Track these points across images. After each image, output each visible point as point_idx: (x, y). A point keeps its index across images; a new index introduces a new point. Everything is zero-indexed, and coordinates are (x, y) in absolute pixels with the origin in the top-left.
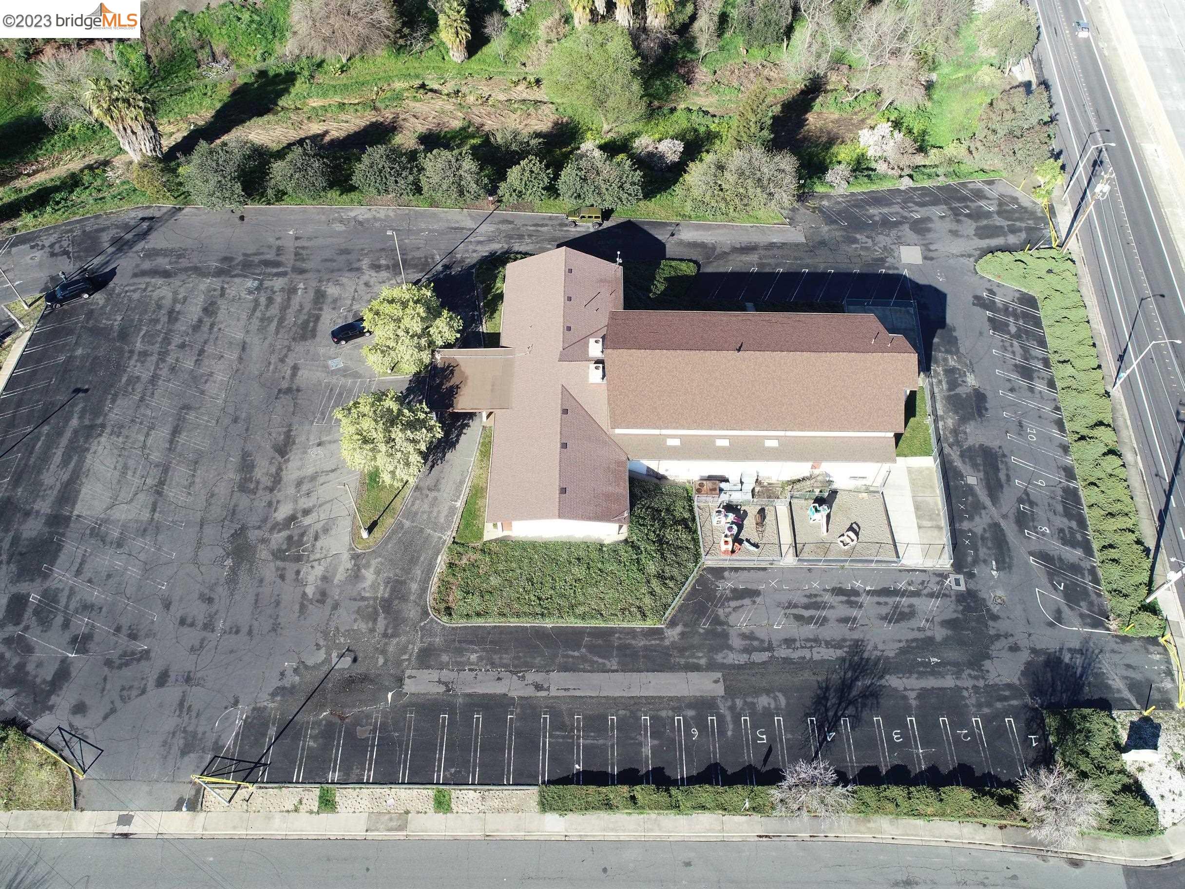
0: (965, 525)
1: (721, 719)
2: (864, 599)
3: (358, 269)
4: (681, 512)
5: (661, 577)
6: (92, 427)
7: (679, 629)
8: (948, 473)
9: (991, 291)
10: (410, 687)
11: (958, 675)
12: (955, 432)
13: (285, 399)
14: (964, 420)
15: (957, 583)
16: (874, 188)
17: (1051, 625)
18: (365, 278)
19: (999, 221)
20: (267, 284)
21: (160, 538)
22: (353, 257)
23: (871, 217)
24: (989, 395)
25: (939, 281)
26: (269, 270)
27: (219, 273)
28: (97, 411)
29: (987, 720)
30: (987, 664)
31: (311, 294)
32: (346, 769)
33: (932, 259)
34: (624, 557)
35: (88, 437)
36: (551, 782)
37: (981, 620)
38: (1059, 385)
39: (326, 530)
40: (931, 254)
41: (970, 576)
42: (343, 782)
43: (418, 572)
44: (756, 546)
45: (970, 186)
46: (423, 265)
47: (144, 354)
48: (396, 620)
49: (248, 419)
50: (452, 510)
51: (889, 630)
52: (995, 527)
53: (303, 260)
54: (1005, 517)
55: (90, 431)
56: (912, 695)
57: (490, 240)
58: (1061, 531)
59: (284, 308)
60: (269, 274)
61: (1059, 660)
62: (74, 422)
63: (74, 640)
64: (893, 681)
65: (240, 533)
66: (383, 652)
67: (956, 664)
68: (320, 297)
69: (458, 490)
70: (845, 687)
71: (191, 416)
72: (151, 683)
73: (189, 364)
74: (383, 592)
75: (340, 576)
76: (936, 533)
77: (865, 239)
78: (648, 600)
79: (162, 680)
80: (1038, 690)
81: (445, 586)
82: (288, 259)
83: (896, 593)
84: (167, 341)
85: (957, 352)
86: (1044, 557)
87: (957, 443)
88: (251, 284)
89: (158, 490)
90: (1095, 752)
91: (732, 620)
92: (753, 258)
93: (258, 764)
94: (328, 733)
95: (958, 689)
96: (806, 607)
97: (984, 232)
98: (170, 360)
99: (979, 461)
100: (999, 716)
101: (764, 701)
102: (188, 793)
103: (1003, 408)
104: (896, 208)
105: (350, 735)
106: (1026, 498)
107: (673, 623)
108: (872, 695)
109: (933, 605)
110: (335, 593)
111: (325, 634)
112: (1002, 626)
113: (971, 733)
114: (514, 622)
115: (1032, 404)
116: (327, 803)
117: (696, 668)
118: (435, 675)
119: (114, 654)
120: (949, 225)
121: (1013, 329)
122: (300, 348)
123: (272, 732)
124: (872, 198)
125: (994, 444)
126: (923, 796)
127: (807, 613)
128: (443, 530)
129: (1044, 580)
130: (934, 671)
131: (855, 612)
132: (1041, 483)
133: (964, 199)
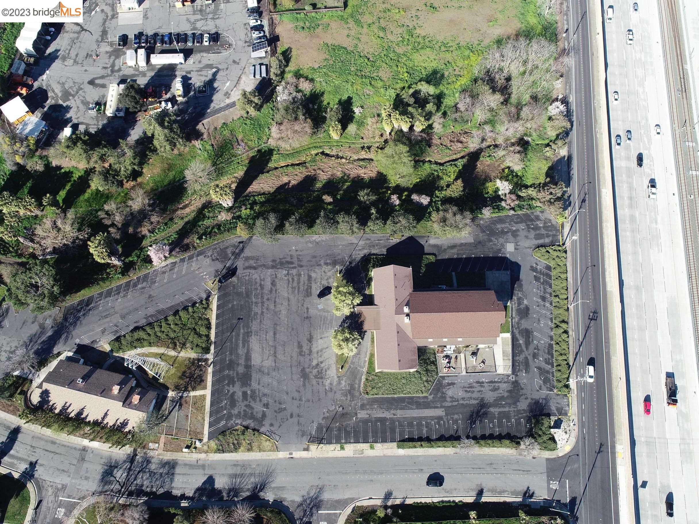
0: (517, 358)
1: (444, 422)
2: (486, 385)
3: (320, 265)
4: (432, 359)
5: (427, 381)
6: (248, 333)
7: (432, 396)
8: (514, 339)
9: (537, 264)
10: (359, 416)
11: (510, 407)
12: (518, 323)
13: (307, 321)
14: (521, 319)
15: (512, 378)
16: (500, 214)
17: (538, 391)
18: (323, 269)
19: (543, 232)
20: (290, 272)
21: (280, 372)
22: (318, 259)
23: (498, 229)
24: (531, 308)
25: (518, 259)
26: (290, 266)
27: (273, 267)
28: (248, 327)
29: (516, 420)
30: (518, 403)
31: (306, 277)
32: (346, 439)
33: (517, 249)
34: (416, 376)
35: (248, 336)
36: (400, 441)
37: (518, 390)
38: (554, 304)
39: (328, 369)
40: (517, 247)
41: (517, 375)
42: (346, 443)
43: (357, 381)
44: (454, 368)
45: (535, 214)
46: (341, 262)
47: (256, 303)
48: (353, 396)
49: (297, 328)
50: (365, 361)
51: (491, 393)
52: (526, 358)
53: (301, 261)
54: (529, 355)
55: (248, 334)
56: (496, 413)
57: (364, 249)
58: (546, 359)
59: (299, 283)
60: (290, 268)
61: (539, 401)
62: (242, 331)
63: (264, 405)
64: (492, 410)
65: (303, 370)
66: (351, 406)
67: (510, 404)
68: (310, 277)
69: (366, 354)
70: (478, 412)
71: (278, 328)
72: (289, 417)
73: (272, 307)
74: (348, 388)
75: (335, 383)
76: (508, 361)
77: (495, 240)
78: (423, 388)
79: (292, 416)
80: (531, 411)
81: (365, 386)
82: (295, 260)
83: (495, 382)
84: (262, 297)
85: (522, 291)
86: (539, 368)
87: (518, 327)
88: (285, 272)
89: (275, 355)
90: (543, 429)
91: (447, 393)
92: (455, 251)
93: (322, 439)
94: (339, 429)
95: (509, 411)
96: (468, 388)
97: (538, 237)
98: (266, 305)
99: (524, 334)
100: (520, 419)
101: (456, 417)
102: (306, 446)
103: (534, 313)
104: (507, 225)
105: (345, 430)
106: (537, 348)
107: (430, 394)
108: (485, 414)
109: (505, 385)
110: (334, 388)
111: (334, 401)
112: (524, 392)
113: (511, 424)
114: (386, 396)
115: (544, 312)
116: (342, 448)
117: (437, 407)
118: (365, 412)
119: (276, 409)
120: (525, 233)
121: (542, 280)
122: (308, 299)
123: (325, 430)
124: (499, 220)
125: (529, 328)
126: (496, 442)
127: (468, 390)
128: (363, 368)
129: (538, 376)
130: (503, 406)
131: (482, 389)
132: (542, 342)
133: (532, 220)
